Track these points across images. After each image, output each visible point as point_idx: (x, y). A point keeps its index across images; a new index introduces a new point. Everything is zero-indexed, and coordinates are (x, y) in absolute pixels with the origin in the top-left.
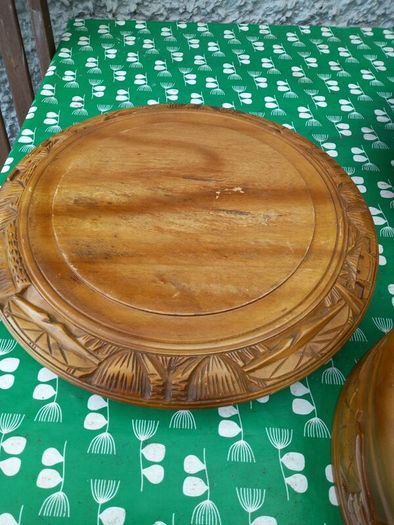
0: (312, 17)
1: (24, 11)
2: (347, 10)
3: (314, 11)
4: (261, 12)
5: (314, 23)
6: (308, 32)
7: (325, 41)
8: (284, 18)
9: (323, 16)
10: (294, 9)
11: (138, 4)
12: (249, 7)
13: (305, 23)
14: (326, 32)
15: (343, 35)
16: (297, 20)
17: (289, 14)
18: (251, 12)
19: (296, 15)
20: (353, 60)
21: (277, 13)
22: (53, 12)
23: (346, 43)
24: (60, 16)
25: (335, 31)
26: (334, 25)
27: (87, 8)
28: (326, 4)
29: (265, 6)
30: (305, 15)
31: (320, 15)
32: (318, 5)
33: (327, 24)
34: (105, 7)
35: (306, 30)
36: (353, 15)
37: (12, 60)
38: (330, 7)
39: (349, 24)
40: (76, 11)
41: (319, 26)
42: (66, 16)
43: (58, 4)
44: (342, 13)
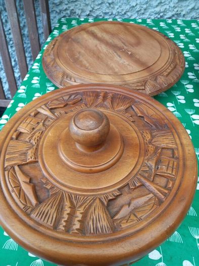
0: (173, 16)
1: (39, 15)
2: (190, 12)
3: (174, 13)
4: (148, 13)
5: (174, 18)
6: (171, 22)
7: (179, 26)
8: (159, 16)
9: (178, 15)
10: (164, 12)
11: (90, 11)
12: (142, 11)
13: (169, 18)
14: (179, 22)
15: (188, 24)
16: (166, 17)
17: (161, 14)
18: (143, 14)
19: (165, 15)
20: (192, 34)
21: (156, 14)
22: (52, 16)
23: (189, 26)
24: (55, 17)
25: (183, 21)
26: (184, 19)
27: (67, 13)
28: (180, 9)
29: (150, 11)
30: (169, 14)
31: (177, 14)
32: (176, 10)
33: (181, 18)
34: (75, 13)
35: (170, 21)
36: (194, 14)
37: (33, 36)
38: (182, 11)
39: (191, 18)
40: (62, 15)
41: (176, 19)
42: (58, 17)
43: (55, 12)
44: (188, 13)
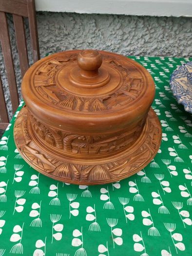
0: (141, 53)
1: (29, 50)
2: (154, 51)
3: (141, 51)
4: (120, 51)
5: (141, 55)
6: (139, 58)
7: (146, 62)
8: (130, 54)
9: (145, 53)
10: (133, 50)
11: (73, 48)
12: (116, 50)
13: (138, 55)
14: (146, 59)
15: (153, 60)
16: (135, 54)
17: (131, 52)
18: (117, 51)
19: (134, 53)
20: (156, 68)
21: (127, 52)
22: (41, 51)
23: (154, 62)
24: (43, 52)
25: (149, 58)
26: (149, 56)
27: (54, 50)
28: (145, 49)
29: (122, 49)
30: (138, 52)
31: (144, 53)
32: (143, 49)
33: (147, 56)
34: (60, 49)
35: (138, 58)
36: (156, 53)
37: (24, 68)
38: (147, 50)
39: (155, 56)
40: (49, 51)
41: (143, 57)
42: (45, 52)
43: (43, 48)
44: (152, 52)
